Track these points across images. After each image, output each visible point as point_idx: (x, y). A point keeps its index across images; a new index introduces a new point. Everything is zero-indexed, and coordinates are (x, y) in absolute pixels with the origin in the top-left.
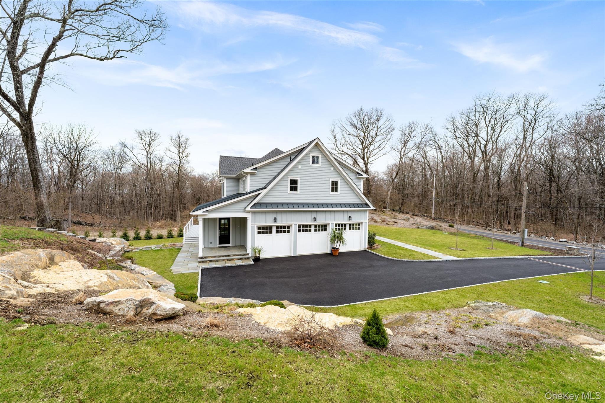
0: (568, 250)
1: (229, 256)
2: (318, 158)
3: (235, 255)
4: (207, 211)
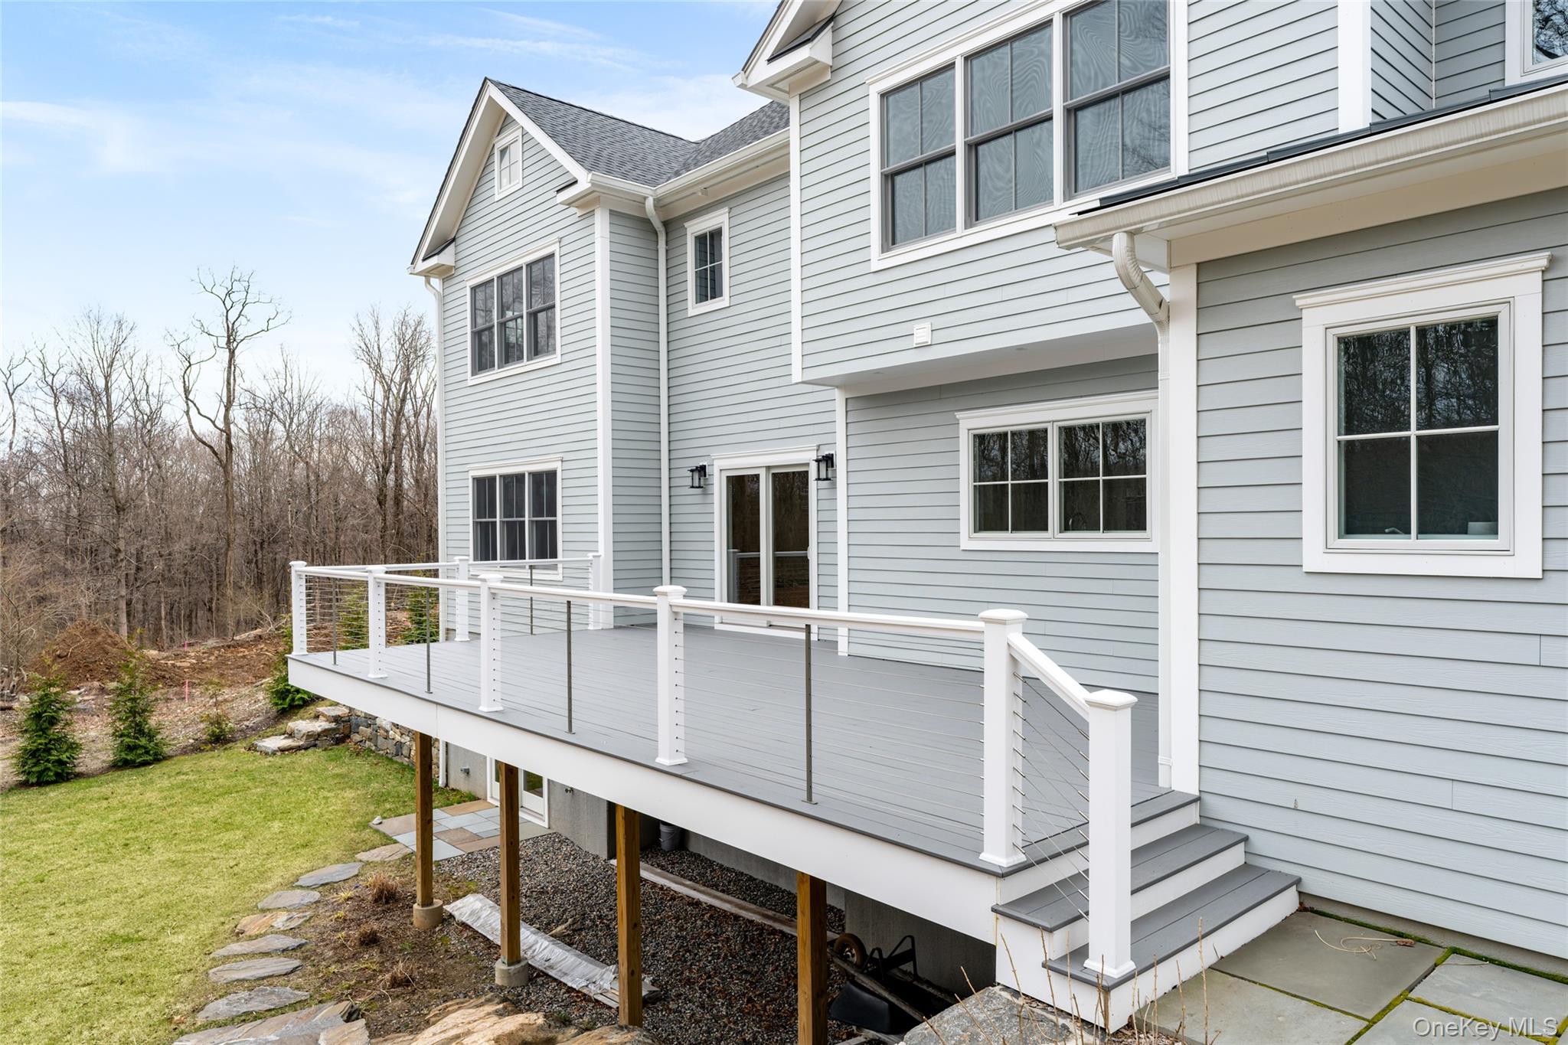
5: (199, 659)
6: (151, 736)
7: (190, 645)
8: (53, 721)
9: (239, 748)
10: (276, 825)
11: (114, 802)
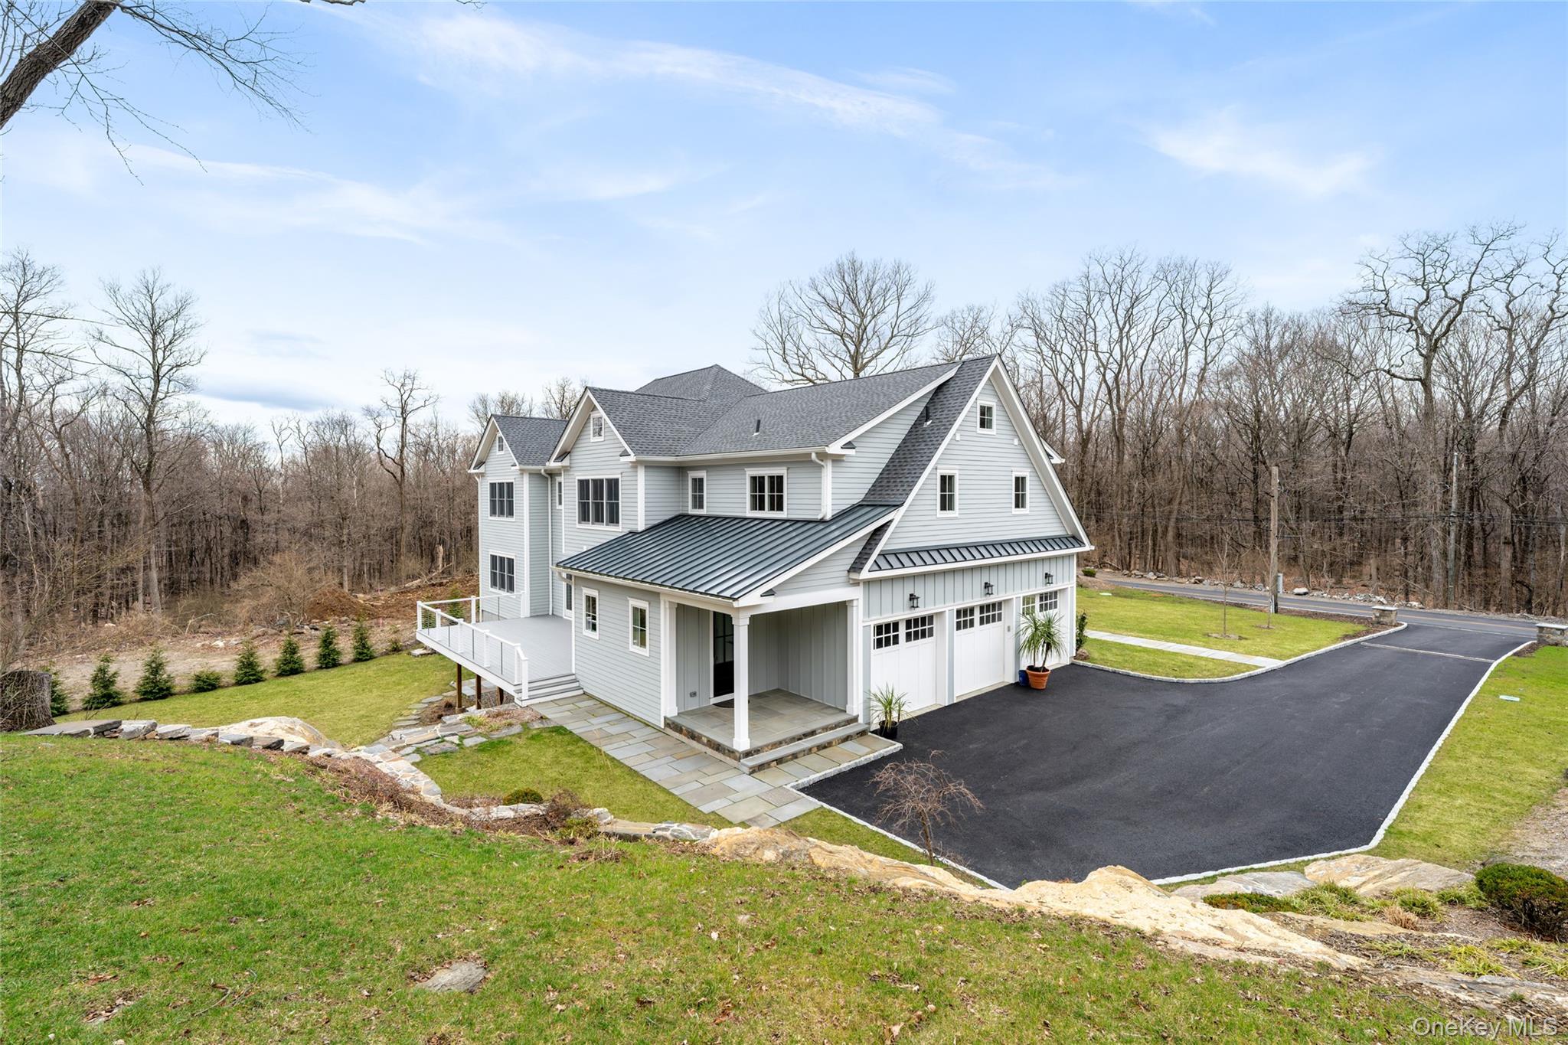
0: (1378, 615)
1: (813, 733)
2: (990, 409)
3: (826, 729)
4: (770, 593)
5: (386, 601)
6: (368, 649)
7: (381, 590)
8: (331, 643)
9: (404, 653)
10: (416, 684)
11: (356, 675)
